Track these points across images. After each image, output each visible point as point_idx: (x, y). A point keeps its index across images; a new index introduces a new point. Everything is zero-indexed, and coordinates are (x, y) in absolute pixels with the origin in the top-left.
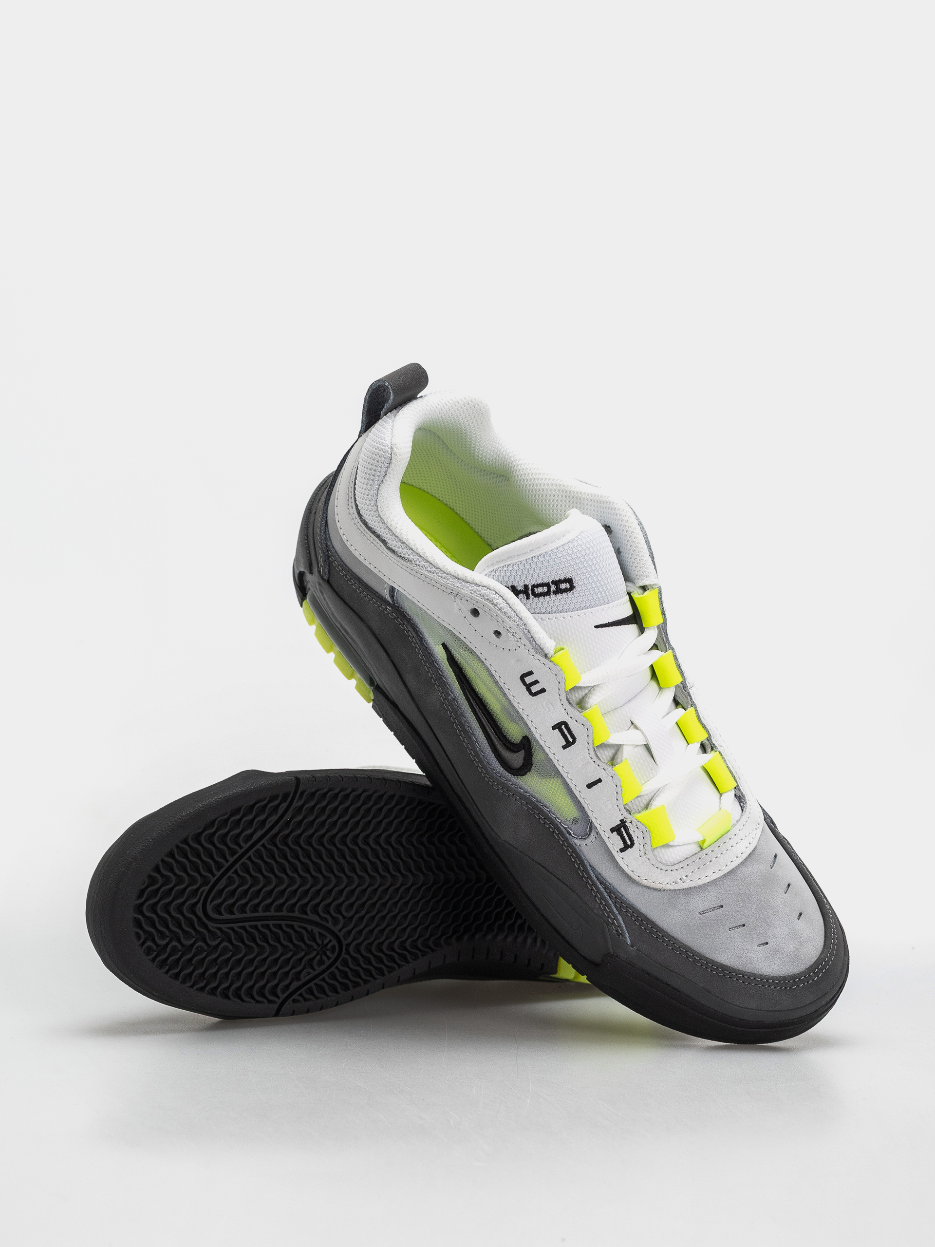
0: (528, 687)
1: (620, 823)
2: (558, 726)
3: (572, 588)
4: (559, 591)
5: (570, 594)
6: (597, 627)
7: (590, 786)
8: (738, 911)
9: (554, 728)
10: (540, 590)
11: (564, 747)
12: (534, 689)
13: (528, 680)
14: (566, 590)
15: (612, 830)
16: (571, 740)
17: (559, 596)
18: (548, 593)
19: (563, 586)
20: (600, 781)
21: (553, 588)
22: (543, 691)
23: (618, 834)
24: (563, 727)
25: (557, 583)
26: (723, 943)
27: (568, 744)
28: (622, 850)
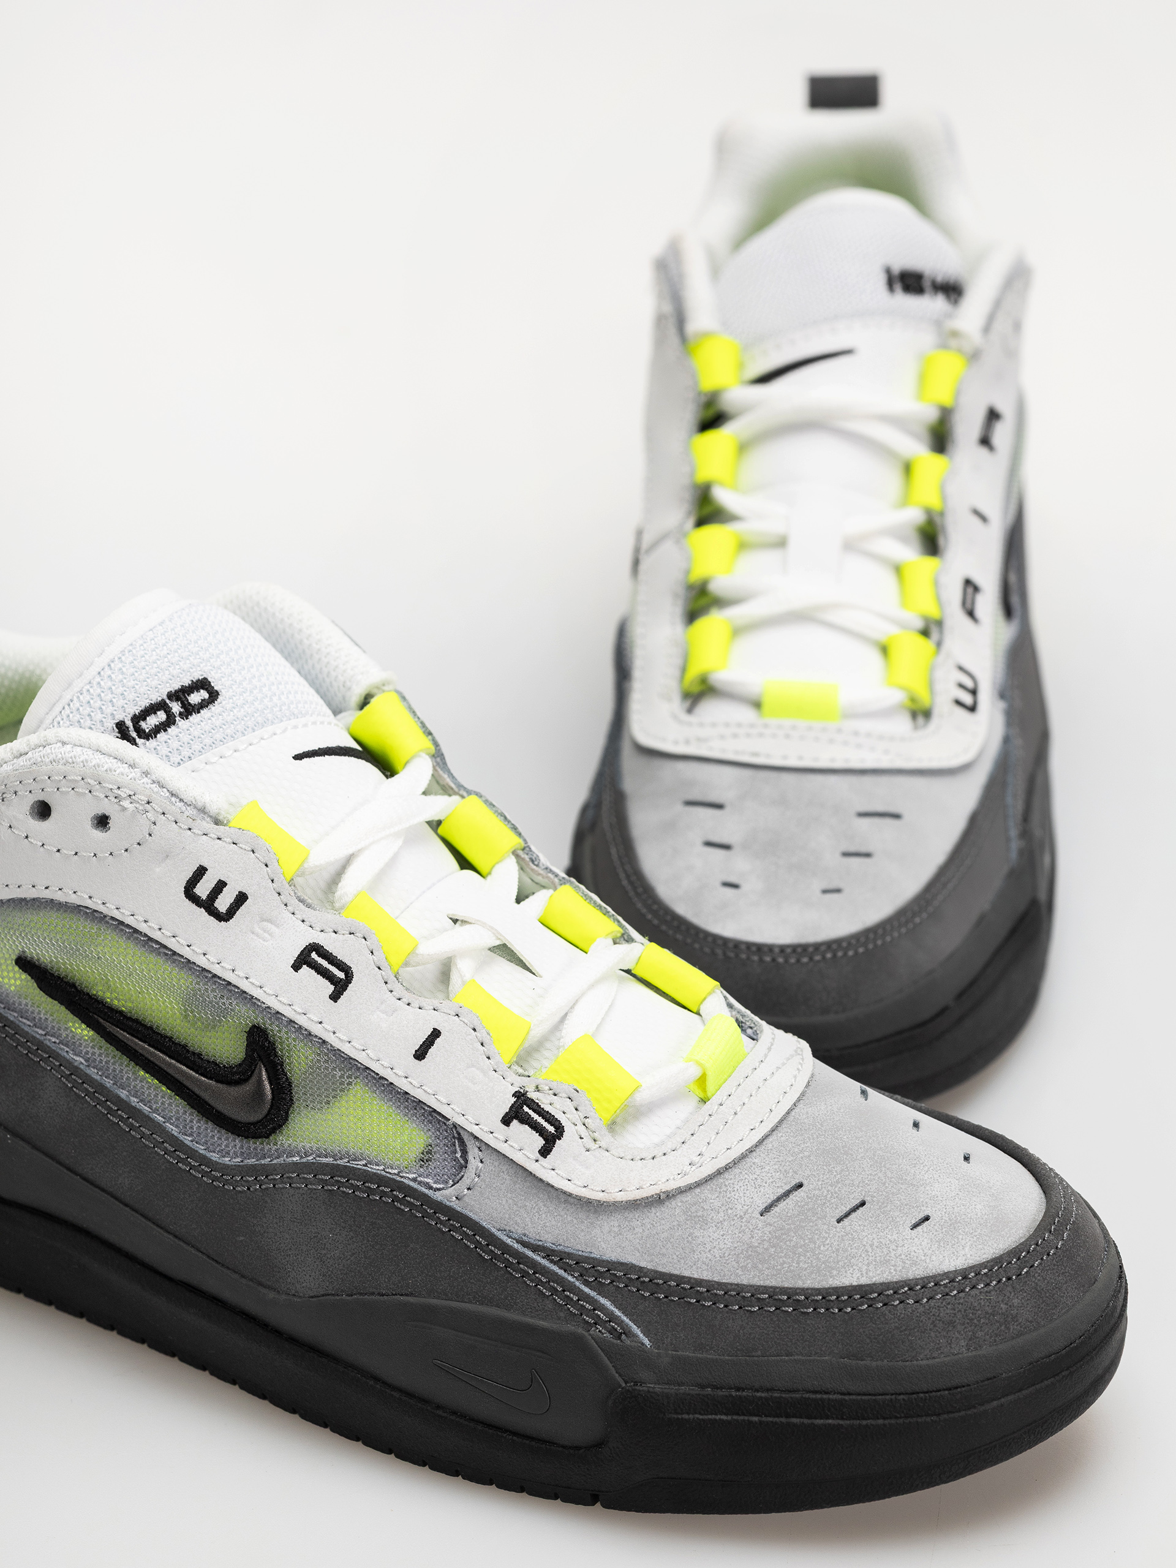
0: (208, 905)
1: (514, 1099)
2: (302, 960)
3: (214, 695)
4: (189, 710)
5: (215, 708)
6: (298, 757)
7: (420, 1054)
8: (838, 1182)
9: (296, 967)
10: (152, 721)
11: (335, 997)
12: (223, 903)
13: (203, 890)
14: (204, 705)
15: (506, 1121)
16: (341, 975)
17: (194, 718)
18: (170, 721)
19: (195, 698)
20: (436, 1034)
21: (176, 708)
22: (241, 898)
23: (522, 1121)
24: (314, 955)
25: (180, 695)
26: (838, 1250)
27: (340, 988)
28: (545, 1152)
